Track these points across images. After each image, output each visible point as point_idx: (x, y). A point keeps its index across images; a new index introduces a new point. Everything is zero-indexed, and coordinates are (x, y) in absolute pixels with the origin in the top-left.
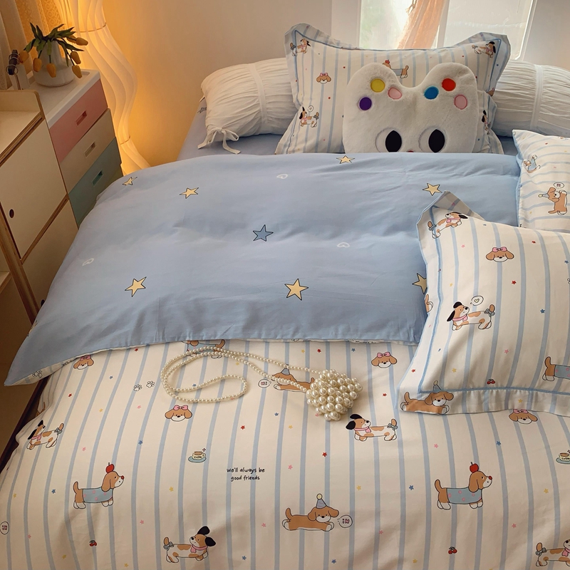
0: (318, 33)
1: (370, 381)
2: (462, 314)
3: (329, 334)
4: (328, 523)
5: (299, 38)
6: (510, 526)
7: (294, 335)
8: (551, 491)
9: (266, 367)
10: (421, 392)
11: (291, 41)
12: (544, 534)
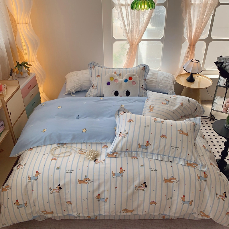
0: (97, 64)
1: (101, 152)
2: (121, 135)
3: (92, 141)
4: (88, 182)
5: (92, 65)
6: (129, 181)
8: (138, 173)
9: (76, 149)
10: (111, 152)
11: (90, 66)
12: (136, 183)
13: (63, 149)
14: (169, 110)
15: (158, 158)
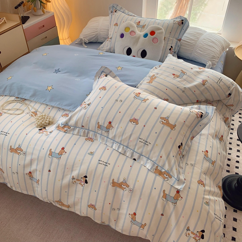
0: (122, 8)
1: (58, 120)
3: (53, 104)
5: (114, 9)
6: (66, 168)
7: (43, 102)
8: (81, 161)
9: (32, 109)
10: (62, 124)
11: (112, 10)
12: (75, 174)
13: (18, 105)
14: (178, 86)
15: (118, 149)
